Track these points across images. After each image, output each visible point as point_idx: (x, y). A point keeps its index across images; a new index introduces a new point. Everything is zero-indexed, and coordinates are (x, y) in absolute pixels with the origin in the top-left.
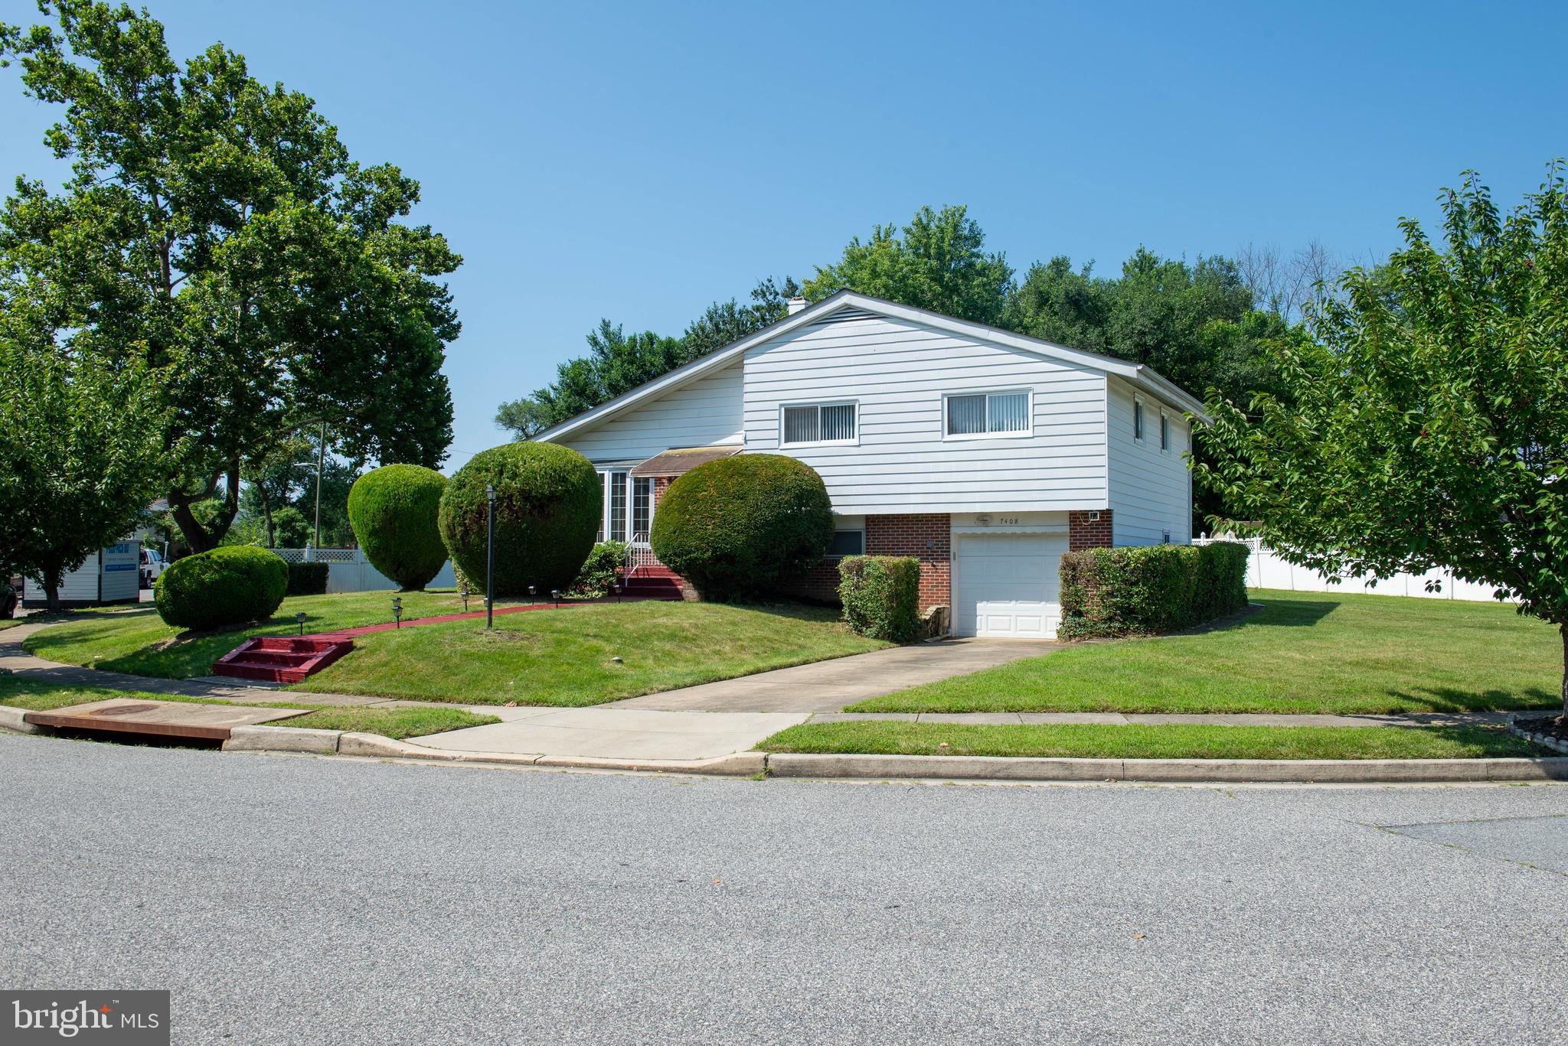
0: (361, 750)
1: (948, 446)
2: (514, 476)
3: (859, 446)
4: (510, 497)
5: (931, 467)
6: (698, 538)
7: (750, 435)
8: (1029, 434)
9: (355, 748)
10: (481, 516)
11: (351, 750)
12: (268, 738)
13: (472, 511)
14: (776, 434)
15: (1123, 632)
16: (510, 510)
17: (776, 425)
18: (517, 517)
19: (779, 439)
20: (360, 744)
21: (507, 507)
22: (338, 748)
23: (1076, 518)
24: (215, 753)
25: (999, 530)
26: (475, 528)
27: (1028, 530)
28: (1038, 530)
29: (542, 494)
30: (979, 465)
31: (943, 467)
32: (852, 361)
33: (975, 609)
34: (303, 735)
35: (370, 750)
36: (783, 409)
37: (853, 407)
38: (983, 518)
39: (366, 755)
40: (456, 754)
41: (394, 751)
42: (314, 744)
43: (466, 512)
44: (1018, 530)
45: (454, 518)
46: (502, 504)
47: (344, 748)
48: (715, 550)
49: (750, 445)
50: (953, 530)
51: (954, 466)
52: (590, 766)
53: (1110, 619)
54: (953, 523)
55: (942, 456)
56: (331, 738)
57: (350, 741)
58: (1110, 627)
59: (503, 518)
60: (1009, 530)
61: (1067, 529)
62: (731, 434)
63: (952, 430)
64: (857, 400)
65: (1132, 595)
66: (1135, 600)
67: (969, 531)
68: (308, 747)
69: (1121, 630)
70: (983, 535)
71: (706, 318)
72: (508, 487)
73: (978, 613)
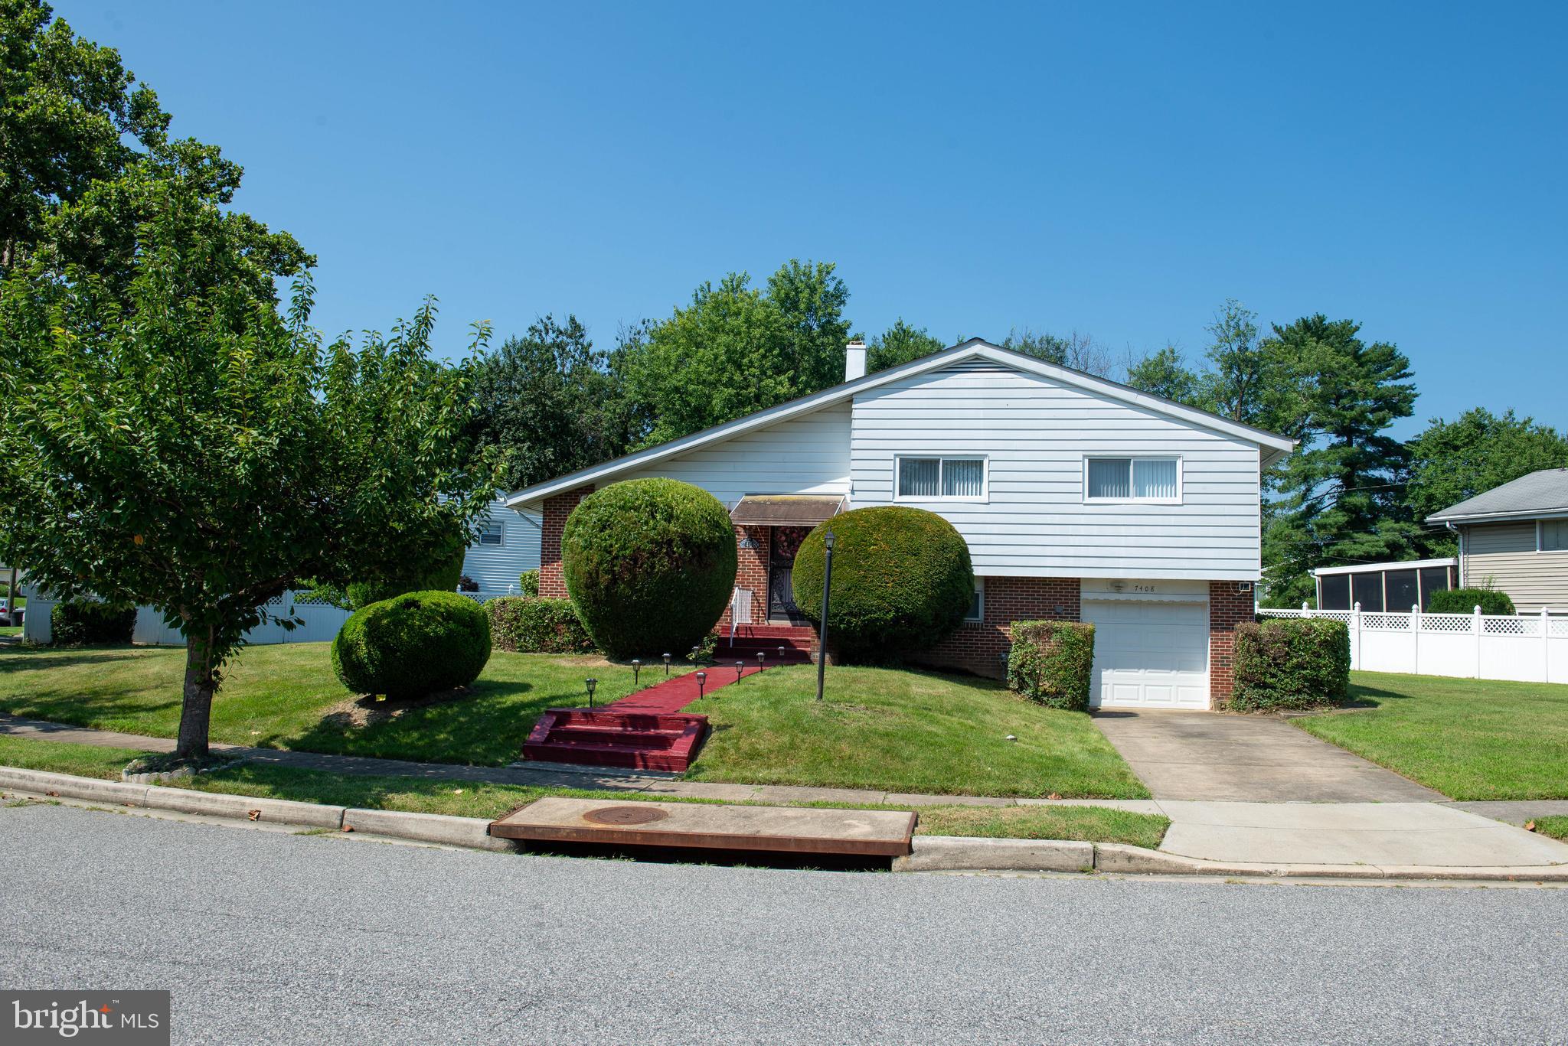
0: (1132, 866)
1: (1089, 509)
2: (669, 518)
3: (988, 504)
4: (670, 542)
5: (1070, 530)
6: (879, 597)
7: (858, 486)
8: (1178, 500)
9: (1122, 864)
10: (636, 562)
11: (1116, 866)
12: (979, 854)
13: (624, 557)
14: (889, 486)
15: (1310, 704)
16: (670, 557)
17: (889, 475)
18: (678, 567)
19: (894, 492)
20: (1130, 858)
21: (667, 553)
22: (1093, 865)
23: (1218, 588)
24: (881, 876)
25: (1133, 598)
26: (627, 576)
27: (1166, 598)
28: (1177, 599)
29: (702, 540)
30: (1123, 530)
31: (1083, 530)
32: (981, 414)
33: (1100, 678)
34: (1037, 848)
35: (1144, 866)
36: (898, 460)
37: (981, 463)
38: (1118, 584)
39: (1139, 872)
40: (1271, 868)
41: (1182, 866)
42: (1057, 860)
43: (616, 558)
44: (1154, 598)
45: (600, 564)
46: (660, 550)
47: (1105, 864)
48: (897, 610)
49: (858, 496)
50: (1083, 596)
51: (1095, 530)
52: (1455, 877)
53: (1299, 691)
54: (1082, 588)
55: (1083, 519)
56: (1082, 851)
57: (1113, 856)
58: (1298, 699)
59: (662, 565)
60: (1145, 598)
61: (1207, 599)
62: (823, 483)
63: (1093, 493)
64: (986, 455)
65: (1321, 667)
66: (1323, 672)
67: (1102, 597)
68: (1046, 863)
69: (1309, 702)
70: (1117, 603)
71: (500, 351)
72: (666, 531)
73: (1103, 682)
